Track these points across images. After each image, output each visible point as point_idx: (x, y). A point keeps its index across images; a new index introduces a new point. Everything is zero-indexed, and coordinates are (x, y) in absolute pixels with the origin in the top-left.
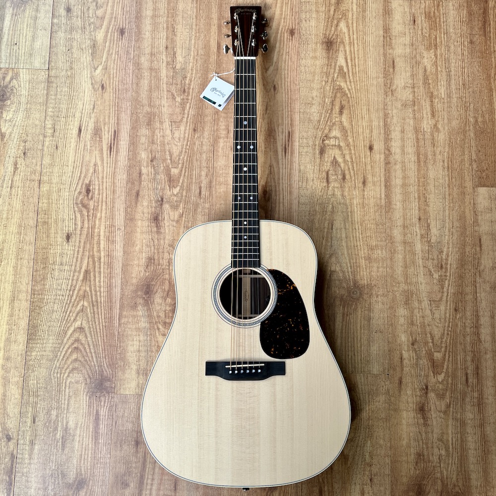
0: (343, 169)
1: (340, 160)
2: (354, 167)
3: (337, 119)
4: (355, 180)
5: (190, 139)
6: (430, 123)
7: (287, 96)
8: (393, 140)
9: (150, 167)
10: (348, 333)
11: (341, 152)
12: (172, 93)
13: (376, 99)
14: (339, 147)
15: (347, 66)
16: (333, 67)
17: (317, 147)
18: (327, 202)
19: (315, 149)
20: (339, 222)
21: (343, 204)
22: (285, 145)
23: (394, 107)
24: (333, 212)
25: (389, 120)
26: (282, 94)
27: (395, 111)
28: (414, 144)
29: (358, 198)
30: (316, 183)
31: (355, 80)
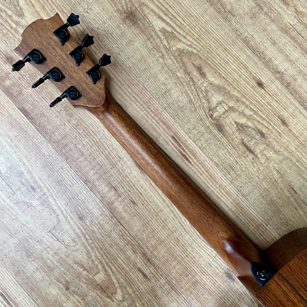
0: (253, 126)
1: (243, 121)
2: (262, 117)
3: (205, 85)
4: (274, 128)
5: (84, 232)
6: (291, 14)
7: (137, 103)
8: (273, 59)
9: (72, 297)
11: (237, 113)
12: (23, 202)
13: (223, 33)
14: (231, 109)
15: (167, 23)
16: (155, 37)
17: (211, 127)
18: (268, 171)
19: (211, 131)
20: (295, 181)
21: (284, 160)
22: (181, 152)
23: (245, 26)
24: (282, 176)
25: (252, 43)
26: (132, 106)
27: (250, 30)
28: (294, 46)
29: (291, 142)
30: (241, 163)
31: (187, 32)
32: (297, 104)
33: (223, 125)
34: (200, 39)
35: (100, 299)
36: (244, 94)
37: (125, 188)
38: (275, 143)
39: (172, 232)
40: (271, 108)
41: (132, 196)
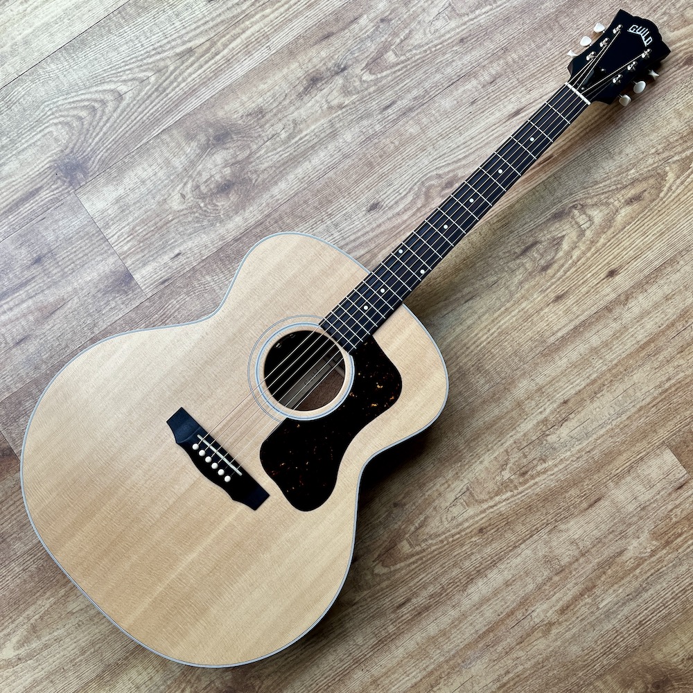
32: (582, 318)
33: (561, 220)
34: (679, 202)
35: (366, 55)
36: (601, 251)
37: (492, 94)
38: (533, 283)
39: (433, 145)
40: (580, 283)
41: (482, 100)
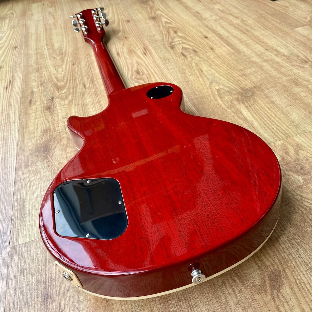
10: (260, 115)
